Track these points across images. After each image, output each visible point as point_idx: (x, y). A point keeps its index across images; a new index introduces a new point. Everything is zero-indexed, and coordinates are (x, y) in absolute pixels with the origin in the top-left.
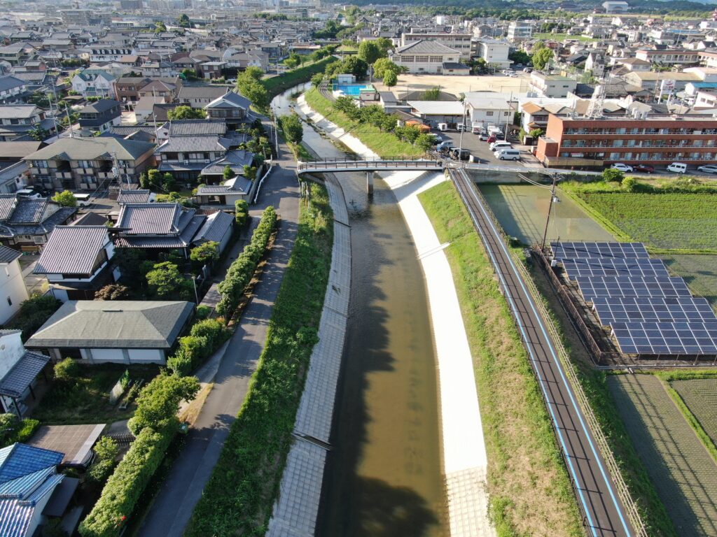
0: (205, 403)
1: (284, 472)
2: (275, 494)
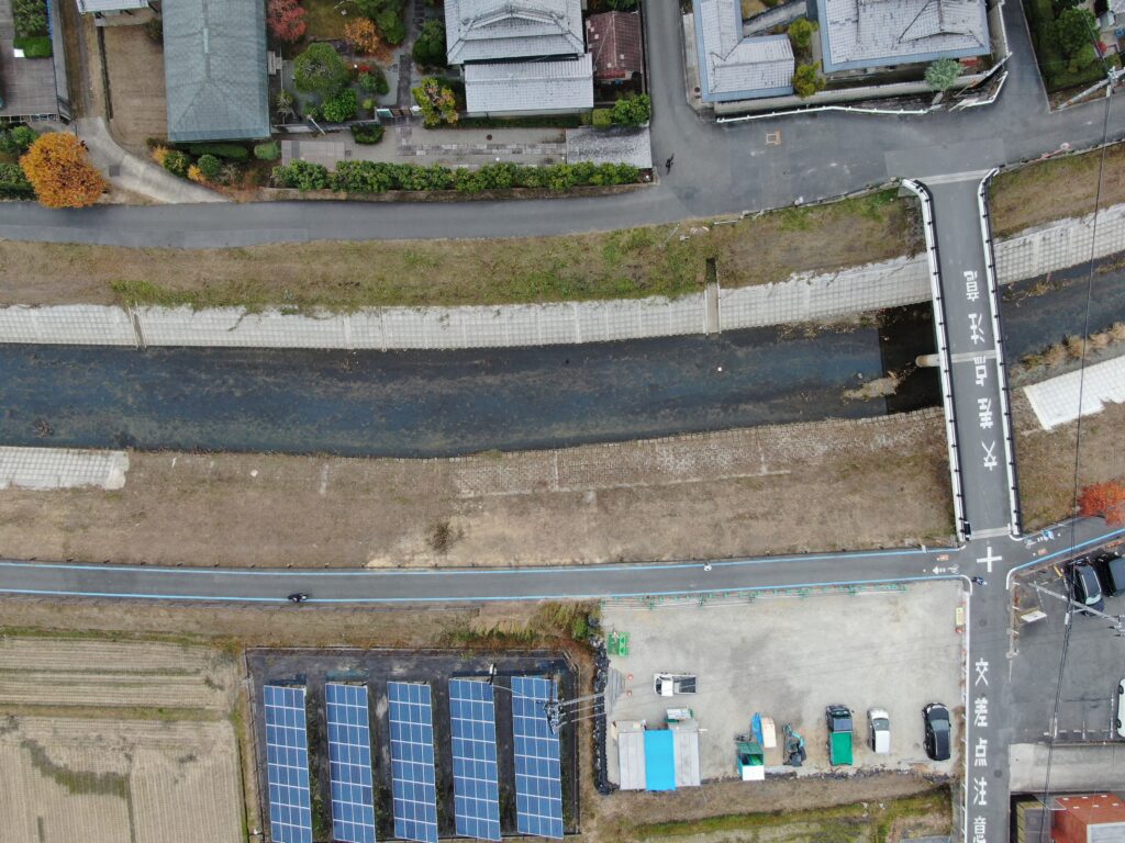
0: (123, 205)
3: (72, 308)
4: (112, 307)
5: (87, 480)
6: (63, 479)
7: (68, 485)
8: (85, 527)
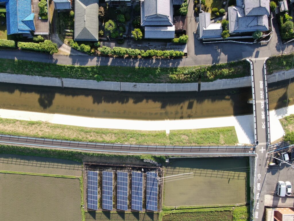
0: (62, 55)
1: (50, 77)
2: (44, 76)
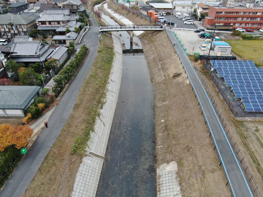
3: (77, 179)
4: (83, 161)
5: (174, 180)
6: (175, 193)
7: (178, 189)
8: (200, 167)
